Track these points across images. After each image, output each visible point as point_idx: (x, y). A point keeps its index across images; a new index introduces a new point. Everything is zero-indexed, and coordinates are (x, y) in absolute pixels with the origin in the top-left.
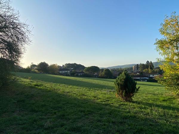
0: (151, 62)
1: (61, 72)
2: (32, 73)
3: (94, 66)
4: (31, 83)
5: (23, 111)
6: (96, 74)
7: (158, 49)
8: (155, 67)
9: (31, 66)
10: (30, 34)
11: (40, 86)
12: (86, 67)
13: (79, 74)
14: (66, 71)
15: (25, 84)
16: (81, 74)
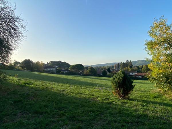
0: (130, 61)
1: (46, 70)
2: (15, 70)
3: (79, 64)
4: (19, 81)
5: (25, 113)
6: (80, 72)
7: (146, 50)
8: (134, 66)
9: (14, 63)
10: (24, 29)
11: (30, 84)
12: (71, 65)
13: (65, 72)
14: (51, 69)
15: (12, 82)
16: (67, 72)
